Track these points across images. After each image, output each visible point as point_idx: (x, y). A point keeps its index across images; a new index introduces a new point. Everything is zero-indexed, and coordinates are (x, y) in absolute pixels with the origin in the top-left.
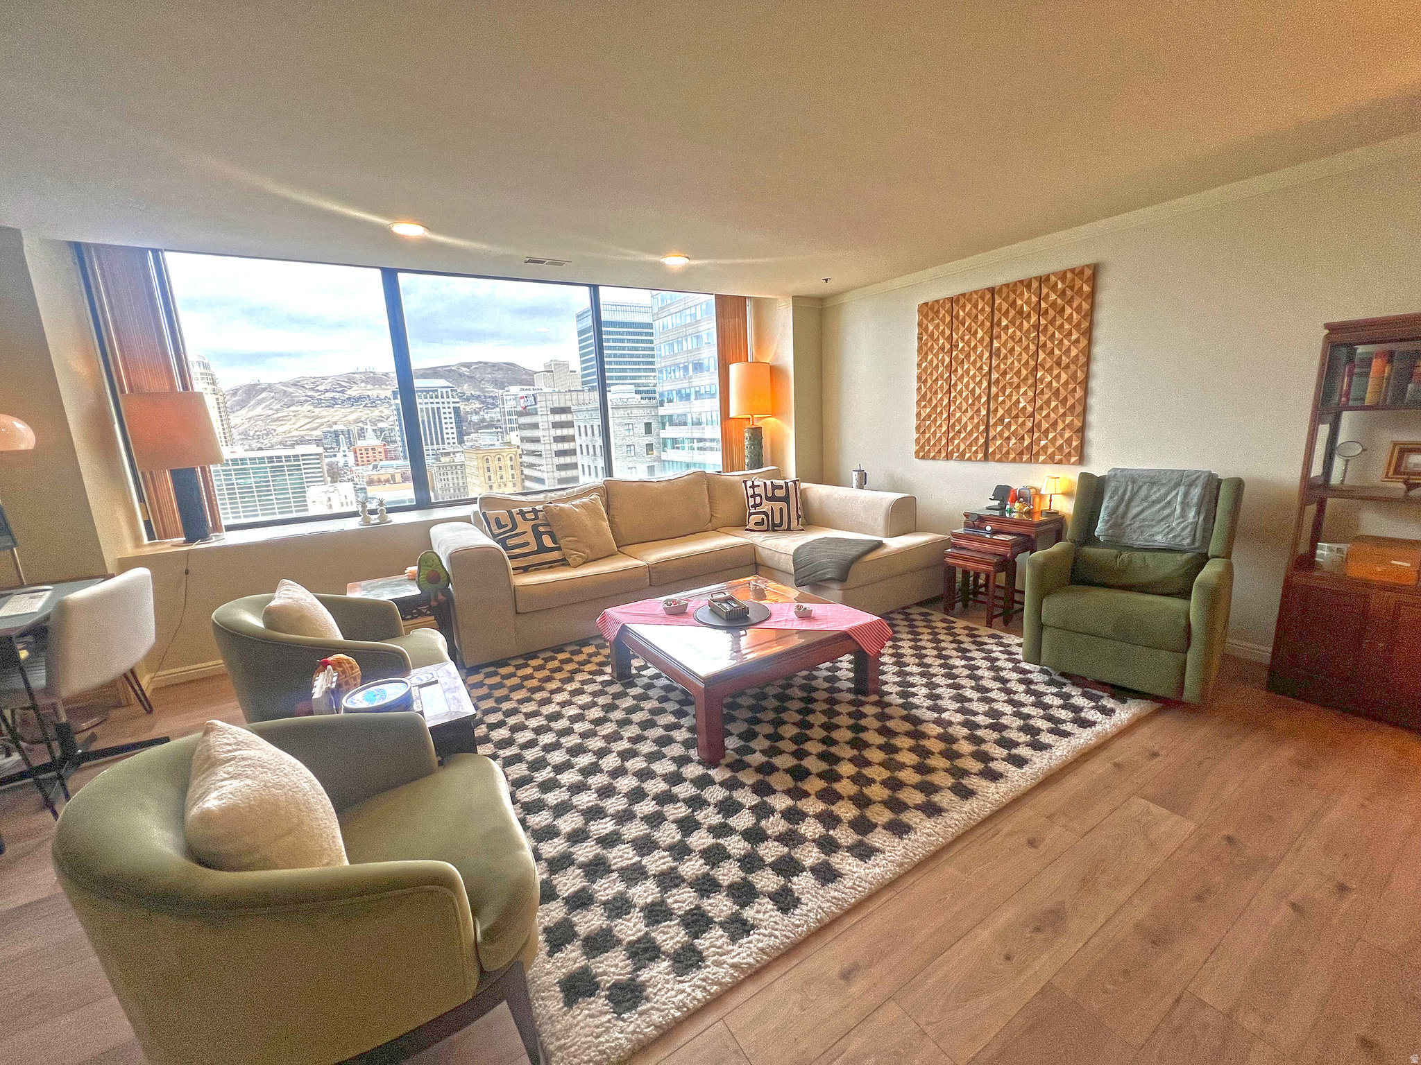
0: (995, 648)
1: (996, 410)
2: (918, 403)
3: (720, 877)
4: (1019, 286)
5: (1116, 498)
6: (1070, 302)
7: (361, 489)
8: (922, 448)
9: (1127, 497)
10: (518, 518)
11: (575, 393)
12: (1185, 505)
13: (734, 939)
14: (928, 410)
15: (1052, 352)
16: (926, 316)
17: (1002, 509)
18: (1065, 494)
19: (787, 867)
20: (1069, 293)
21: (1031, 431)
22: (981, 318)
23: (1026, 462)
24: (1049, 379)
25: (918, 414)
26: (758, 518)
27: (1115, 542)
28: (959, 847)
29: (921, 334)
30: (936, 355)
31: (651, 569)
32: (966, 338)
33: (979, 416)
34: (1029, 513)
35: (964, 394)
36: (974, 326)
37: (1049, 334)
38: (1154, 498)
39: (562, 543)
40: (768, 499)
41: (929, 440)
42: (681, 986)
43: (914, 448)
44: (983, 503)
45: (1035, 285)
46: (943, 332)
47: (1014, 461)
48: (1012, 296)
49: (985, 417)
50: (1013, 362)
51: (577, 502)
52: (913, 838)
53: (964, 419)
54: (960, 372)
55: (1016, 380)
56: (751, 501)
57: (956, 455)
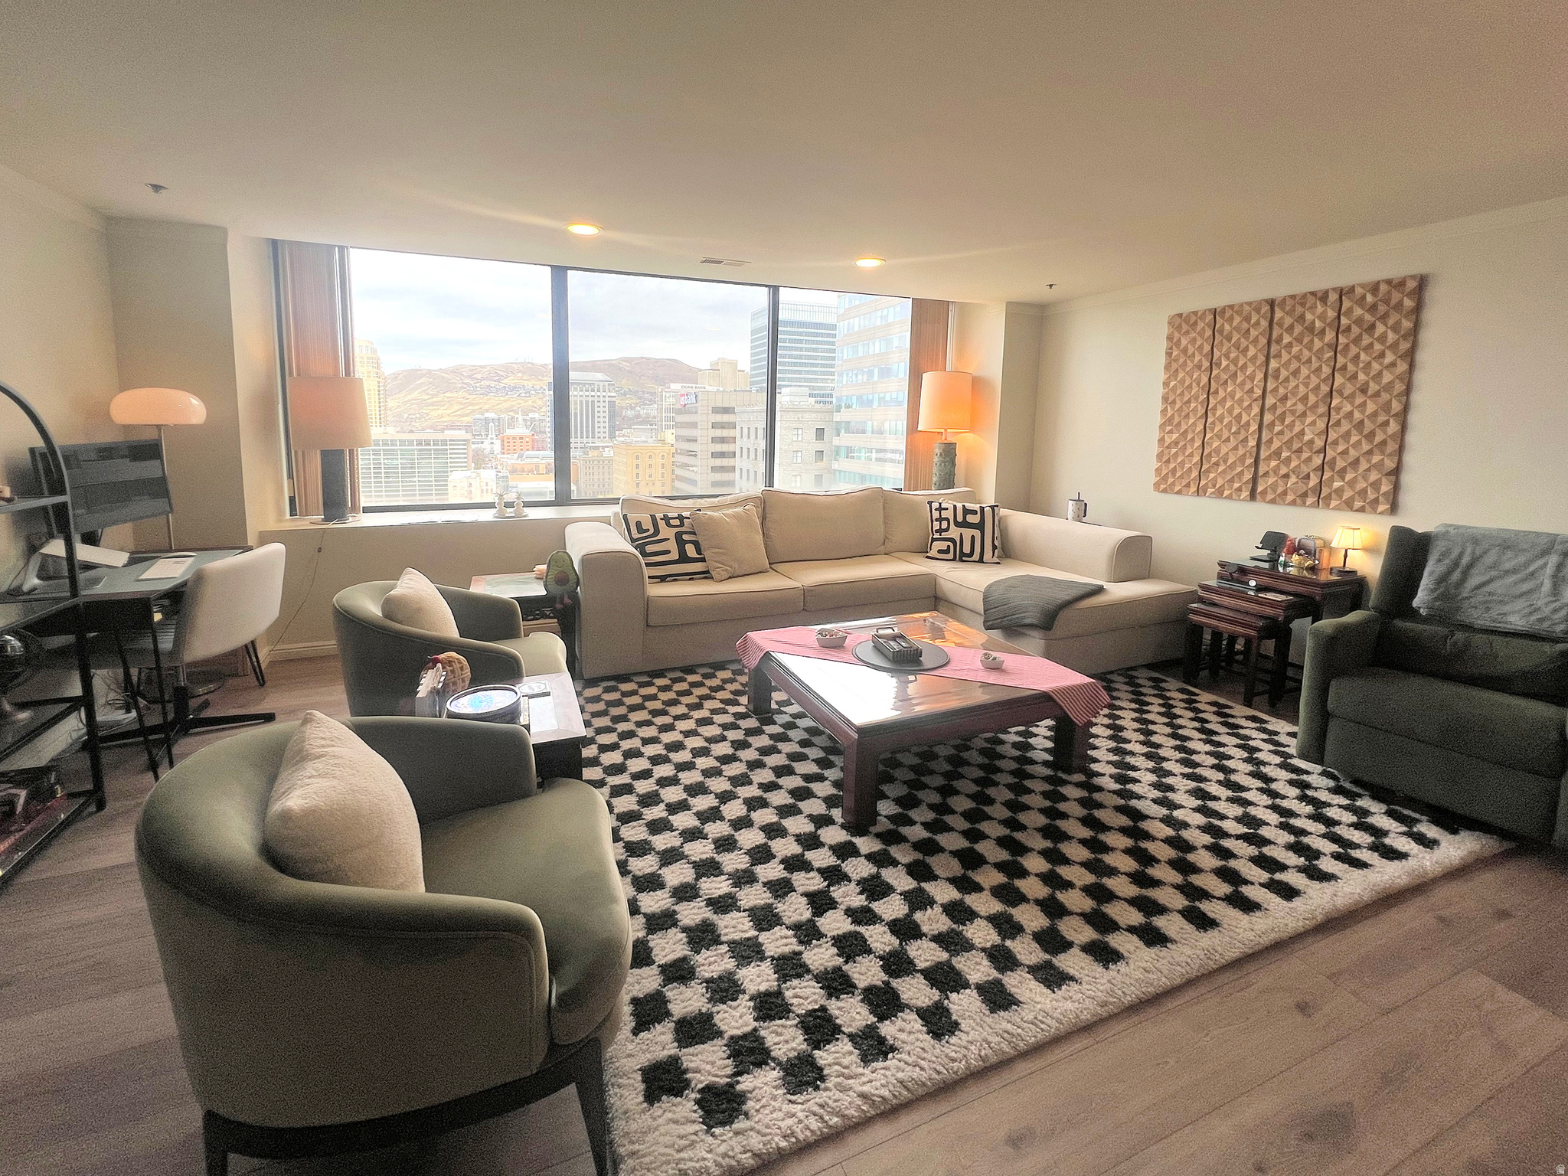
0: (1254, 734)
1: (1270, 441)
2: (1162, 426)
3: (856, 976)
4: (1311, 300)
5: (1447, 561)
6: (1383, 318)
7: (503, 477)
8: (1165, 479)
9: (1462, 559)
10: (662, 524)
11: (741, 393)
12: (1558, 579)
13: (866, 1059)
14: (1175, 436)
15: (1355, 376)
16: (1179, 328)
17: (1273, 560)
18: (1366, 549)
19: (945, 979)
20: (1382, 308)
21: (1322, 468)
22: (1254, 333)
23: (1311, 506)
24: (1348, 408)
25: (1161, 440)
26: (943, 545)
27: (1445, 614)
28: (1191, 994)
29: (1171, 348)
30: (1190, 374)
31: (808, 593)
32: (1232, 355)
33: (1245, 446)
34: (1312, 569)
35: (1226, 421)
36: (1244, 343)
37: (1351, 355)
39: (707, 554)
40: (957, 524)
41: (1174, 470)
42: (792, 1108)
43: (1154, 479)
44: (1246, 550)
45: (1333, 297)
46: (1201, 348)
47: (1293, 503)
48: (1299, 309)
49: (1255, 449)
50: (1297, 386)
51: (730, 511)
52: (1123, 970)
53: (1224, 450)
54: (1221, 394)
55: (1300, 408)
56: (936, 525)
57: (1210, 490)
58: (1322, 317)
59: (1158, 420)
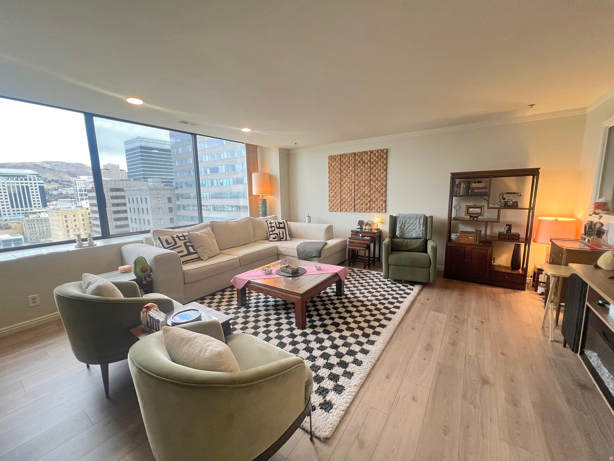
1: (357, 194)
2: (329, 191)
4: (364, 153)
5: (401, 223)
6: (380, 160)
8: (332, 208)
9: (404, 223)
10: (177, 239)
12: (419, 224)
14: (333, 194)
15: (375, 176)
16: (331, 160)
17: (361, 228)
20: (380, 157)
21: (370, 201)
22: (351, 162)
23: (368, 212)
24: (375, 184)
25: (329, 195)
26: (274, 236)
27: (402, 237)
29: (330, 166)
30: (335, 174)
32: (346, 169)
33: (352, 196)
34: (371, 229)
35: (346, 189)
36: (349, 165)
37: (374, 169)
38: (411, 222)
39: (197, 250)
40: (277, 228)
41: (334, 205)
43: (329, 208)
44: (356, 227)
45: (369, 153)
46: (338, 166)
47: (364, 212)
48: (361, 156)
49: (354, 197)
50: (362, 178)
51: (202, 231)
53: (346, 197)
54: (344, 181)
55: (364, 184)
56: (270, 229)
57: (344, 210)
58: (367, 159)
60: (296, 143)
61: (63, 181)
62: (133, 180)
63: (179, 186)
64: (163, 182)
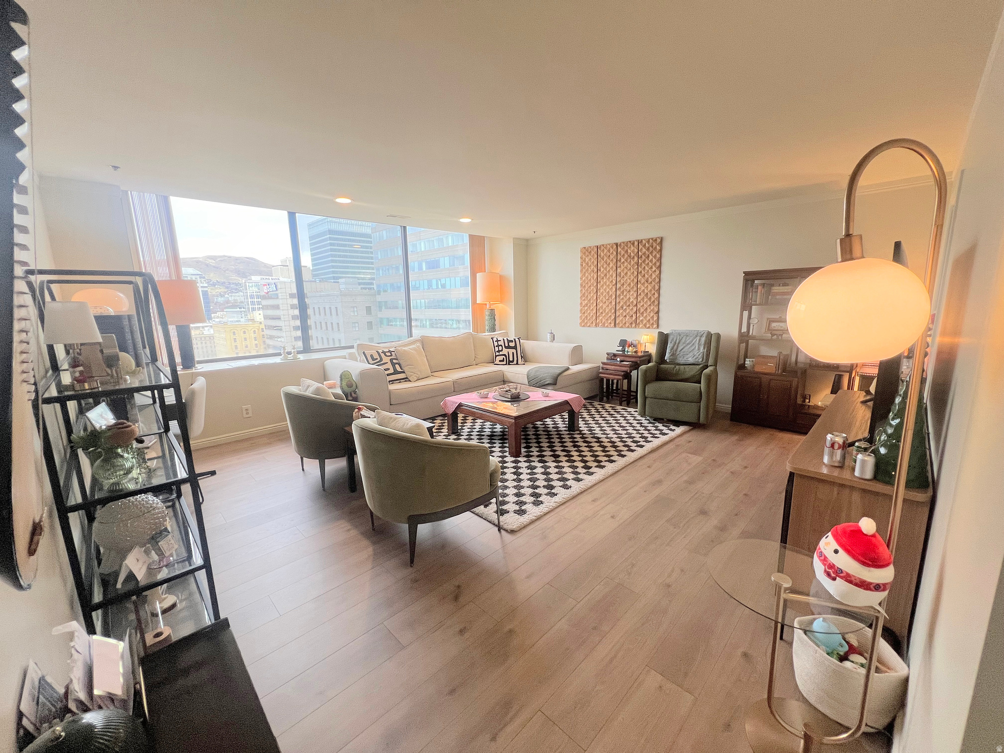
1: (619, 302)
2: (581, 298)
4: (629, 244)
5: (674, 342)
6: (651, 253)
8: (583, 321)
9: (677, 342)
10: (382, 355)
12: (699, 345)
14: (586, 302)
15: (644, 276)
16: (584, 254)
17: (623, 350)
18: (651, 343)
20: (651, 249)
21: (636, 313)
22: (611, 257)
23: (634, 328)
24: (643, 288)
25: (581, 304)
26: (501, 358)
27: (673, 362)
29: (582, 262)
30: (590, 274)
32: (605, 266)
33: (611, 305)
34: (636, 352)
35: (604, 294)
36: (609, 261)
37: (643, 267)
38: (688, 342)
39: (406, 369)
40: (506, 347)
41: (587, 317)
43: (579, 321)
44: (615, 348)
45: (636, 243)
46: (593, 262)
47: (628, 327)
48: (626, 248)
49: (614, 306)
50: (627, 280)
51: (411, 347)
53: (604, 307)
54: (602, 283)
55: (628, 288)
56: (497, 349)
57: (600, 324)
58: (633, 251)
59: (579, 295)
60: (535, 232)
61: (230, 283)
62: (320, 281)
63: (382, 290)
64: (360, 284)
